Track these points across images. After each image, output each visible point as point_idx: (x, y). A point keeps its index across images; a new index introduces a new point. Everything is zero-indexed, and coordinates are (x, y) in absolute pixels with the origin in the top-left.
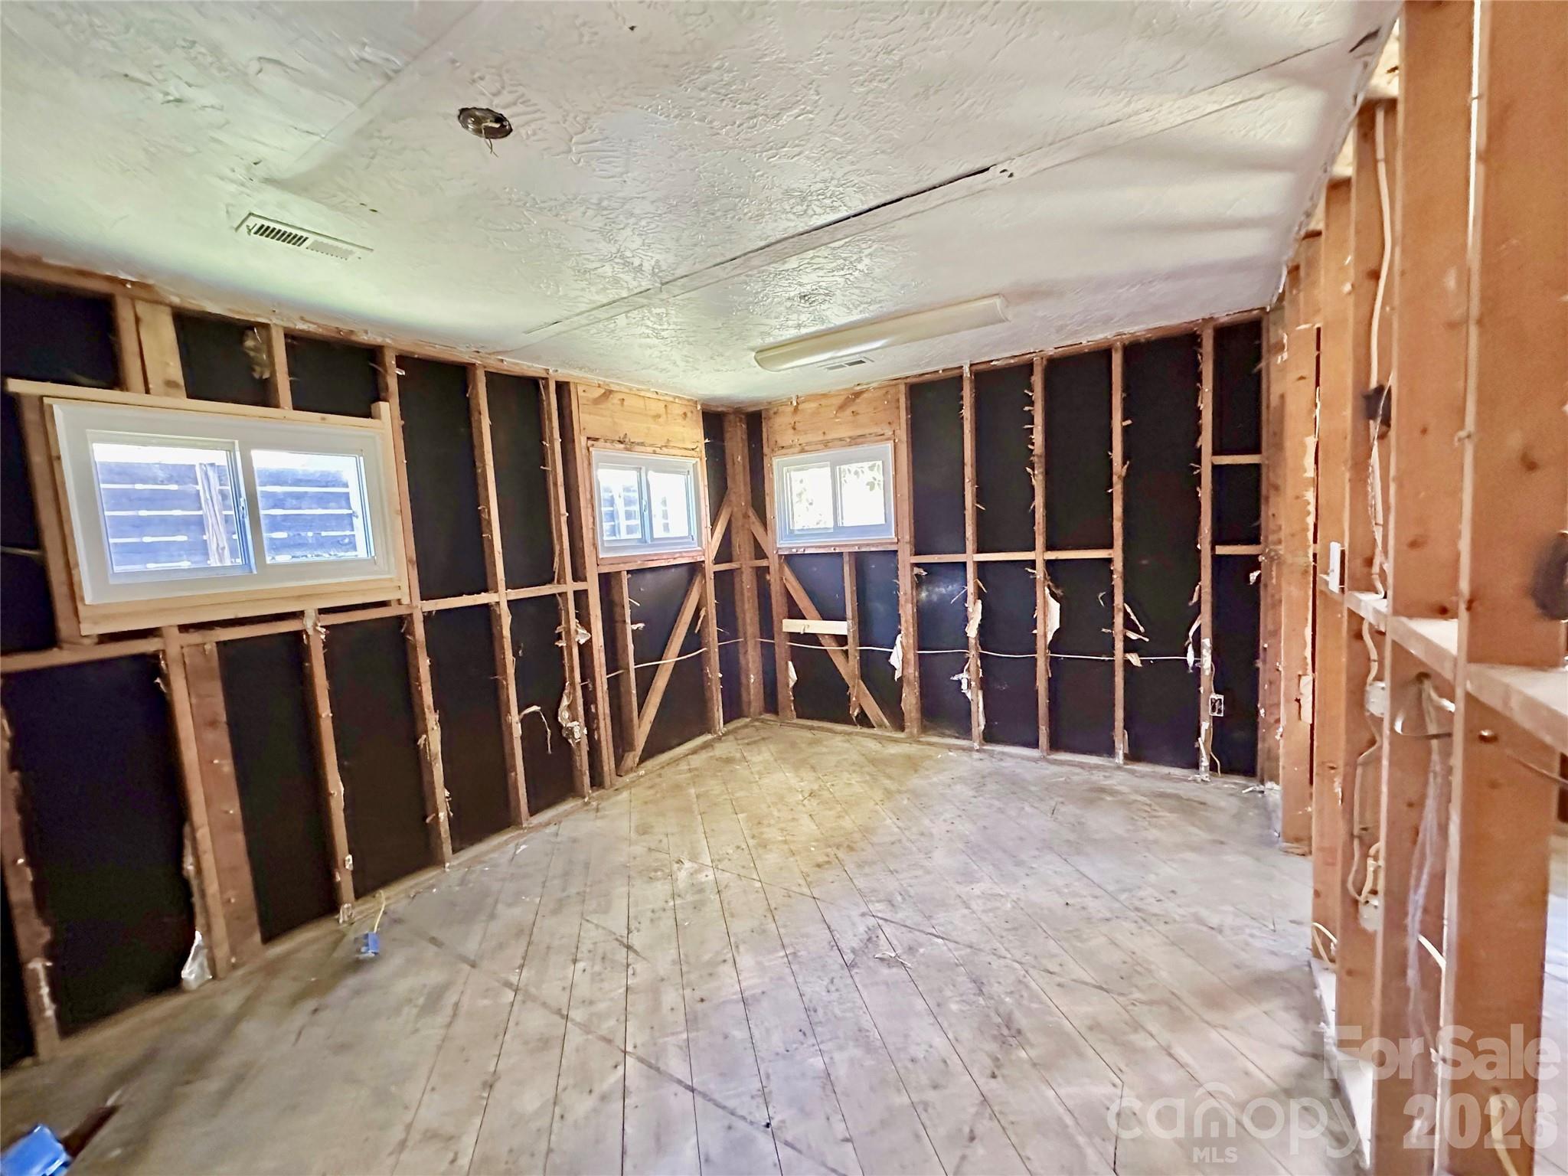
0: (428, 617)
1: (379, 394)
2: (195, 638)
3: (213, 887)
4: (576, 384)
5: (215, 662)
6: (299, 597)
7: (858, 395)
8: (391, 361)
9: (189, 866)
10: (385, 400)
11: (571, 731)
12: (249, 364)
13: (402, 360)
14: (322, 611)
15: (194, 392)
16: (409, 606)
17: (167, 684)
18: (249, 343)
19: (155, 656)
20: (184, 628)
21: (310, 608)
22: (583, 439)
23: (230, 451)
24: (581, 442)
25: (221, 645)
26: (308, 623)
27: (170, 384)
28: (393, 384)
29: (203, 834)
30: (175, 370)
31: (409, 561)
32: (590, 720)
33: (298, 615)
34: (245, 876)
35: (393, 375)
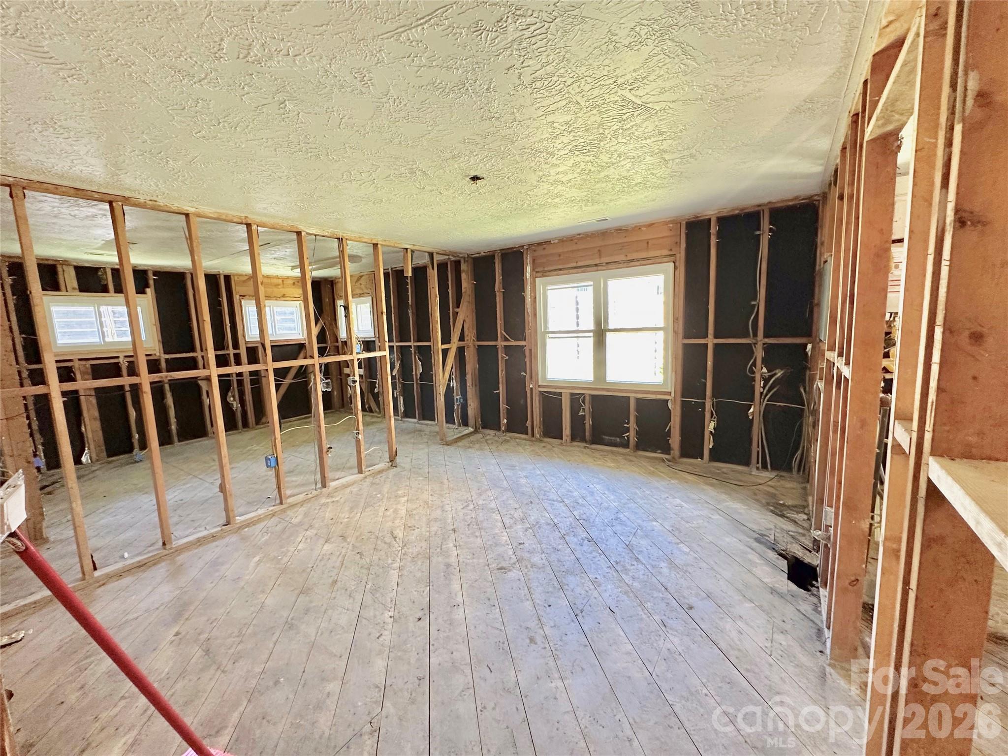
0: (167, 360)
1: (147, 286)
2: (83, 363)
3: (90, 435)
4: (234, 276)
5: (90, 370)
6: (117, 352)
7: (361, 277)
8: (150, 274)
9: (83, 429)
10: (148, 287)
11: (232, 404)
12: (99, 280)
13: (155, 273)
14: (126, 357)
15: (81, 291)
16: (159, 356)
17: (75, 374)
18: (100, 273)
19: (71, 367)
20: (80, 360)
21: (121, 355)
22: (238, 297)
23: (94, 307)
24: (236, 298)
25: (91, 365)
26: (121, 360)
27: (74, 289)
28: (151, 282)
29: (87, 420)
30: (75, 284)
31: (159, 341)
32: (242, 402)
33: (117, 357)
34: (100, 433)
35: (152, 278)
